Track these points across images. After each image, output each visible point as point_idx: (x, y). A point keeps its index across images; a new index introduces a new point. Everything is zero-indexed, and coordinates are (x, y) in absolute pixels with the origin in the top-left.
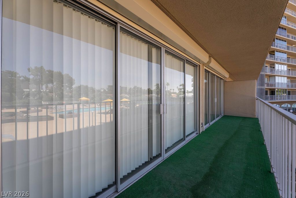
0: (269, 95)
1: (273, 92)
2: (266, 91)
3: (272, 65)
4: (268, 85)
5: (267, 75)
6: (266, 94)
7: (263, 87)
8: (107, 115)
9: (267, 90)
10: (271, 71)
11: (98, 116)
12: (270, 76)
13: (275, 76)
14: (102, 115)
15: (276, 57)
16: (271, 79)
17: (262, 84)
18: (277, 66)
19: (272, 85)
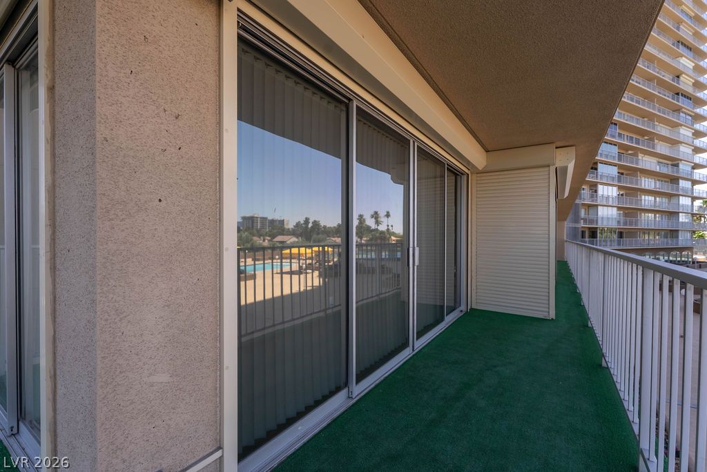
0: (587, 239)
1: (593, 233)
2: (583, 232)
3: (593, 187)
4: (585, 220)
5: (583, 204)
6: (583, 236)
7: (577, 225)
8: (293, 276)
9: (583, 230)
10: (592, 196)
11: (277, 278)
12: (589, 206)
13: (597, 206)
14: (284, 275)
15: (599, 174)
16: (591, 211)
17: (577, 219)
18: (600, 187)
19: (591, 221)
